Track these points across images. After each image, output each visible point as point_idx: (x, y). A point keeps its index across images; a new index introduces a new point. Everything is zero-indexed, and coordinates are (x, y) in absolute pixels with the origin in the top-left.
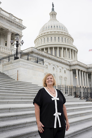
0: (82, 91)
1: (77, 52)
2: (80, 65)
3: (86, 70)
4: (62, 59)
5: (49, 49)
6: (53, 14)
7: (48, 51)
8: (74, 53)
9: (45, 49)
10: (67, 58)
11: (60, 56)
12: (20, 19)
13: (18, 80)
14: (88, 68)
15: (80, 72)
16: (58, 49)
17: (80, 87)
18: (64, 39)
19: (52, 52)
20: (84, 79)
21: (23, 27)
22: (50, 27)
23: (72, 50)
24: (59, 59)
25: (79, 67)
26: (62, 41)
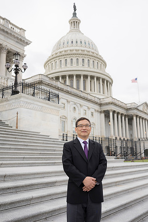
0: (119, 144)
1: (111, 84)
2: (115, 105)
3: (125, 111)
4: (87, 94)
5: (67, 77)
6: (75, 22)
7: (65, 81)
8: (107, 86)
9: (60, 78)
10: (96, 92)
11: (85, 89)
12: (21, 29)
13: (17, 128)
14: (127, 110)
15: (116, 115)
16: (82, 77)
17: (116, 138)
18: (92, 62)
19: (73, 82)
20: (122, 126)
21: (26, 41)
22: (70, 42)
23: (103, 80)
24: (82, 95)
25: (114, 107)
26: (89, 66)
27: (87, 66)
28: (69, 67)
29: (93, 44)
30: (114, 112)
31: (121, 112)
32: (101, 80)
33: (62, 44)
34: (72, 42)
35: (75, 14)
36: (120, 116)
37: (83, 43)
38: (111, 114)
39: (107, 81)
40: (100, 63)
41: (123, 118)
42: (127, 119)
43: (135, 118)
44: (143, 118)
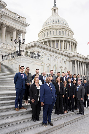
3: (84, 60)
4: (62, 51)
5: (51, 42)
6: (55, 10)
8: (74, 45)
9: (47, 42)
10: (67, 50)
11: (61, 48)
18: (65, 32)
19: (54, 44)
20: (82, 69)
21: (26, 24)
25: (78, 58)
26: (63, 34)
27: (62, 35)
28: (52, 36)
29: (66, 22)
30: (77, 61)
31: (82, 61)
33: (48, 22)
34: (54, 21)
35: (55, 5)
36: (81, 63)
37: (60, 21)
38: (76, 62)
40: (69, 33)
41: (83, 64)
42: (85, 65)
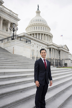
1: (52, 37)
2: (54, 45)
4: (43, 41)
5: (35, 34)
6: (38, 12)
7: (34, 36)
8: (51, 38)
9: (32, 35)
10: (46, 40)
11: (42, 39)
12: (16, 14)
14: (58, 47)
15: (54, 50)
16: (41, 34)
18: (45, 28)
19: (37, 36)
20: (56, 54)
21: (18, 19)
22: (36, 20)
23: (49, 36)
24: (41, 41)
26: (43, 30)
28: (36, 30)
29: (45, 21)
30: (53, 48)
32: (48, 36)
33: (33, 21)
35: (38, 9)
36: (55, 50)
37: (41, 20)
38: (52, 49)
39: (51, 36)
40: (48, 29)
41: (57, 51)
42: (58, 51)
43: (61, 51)
44: (64, 51)
